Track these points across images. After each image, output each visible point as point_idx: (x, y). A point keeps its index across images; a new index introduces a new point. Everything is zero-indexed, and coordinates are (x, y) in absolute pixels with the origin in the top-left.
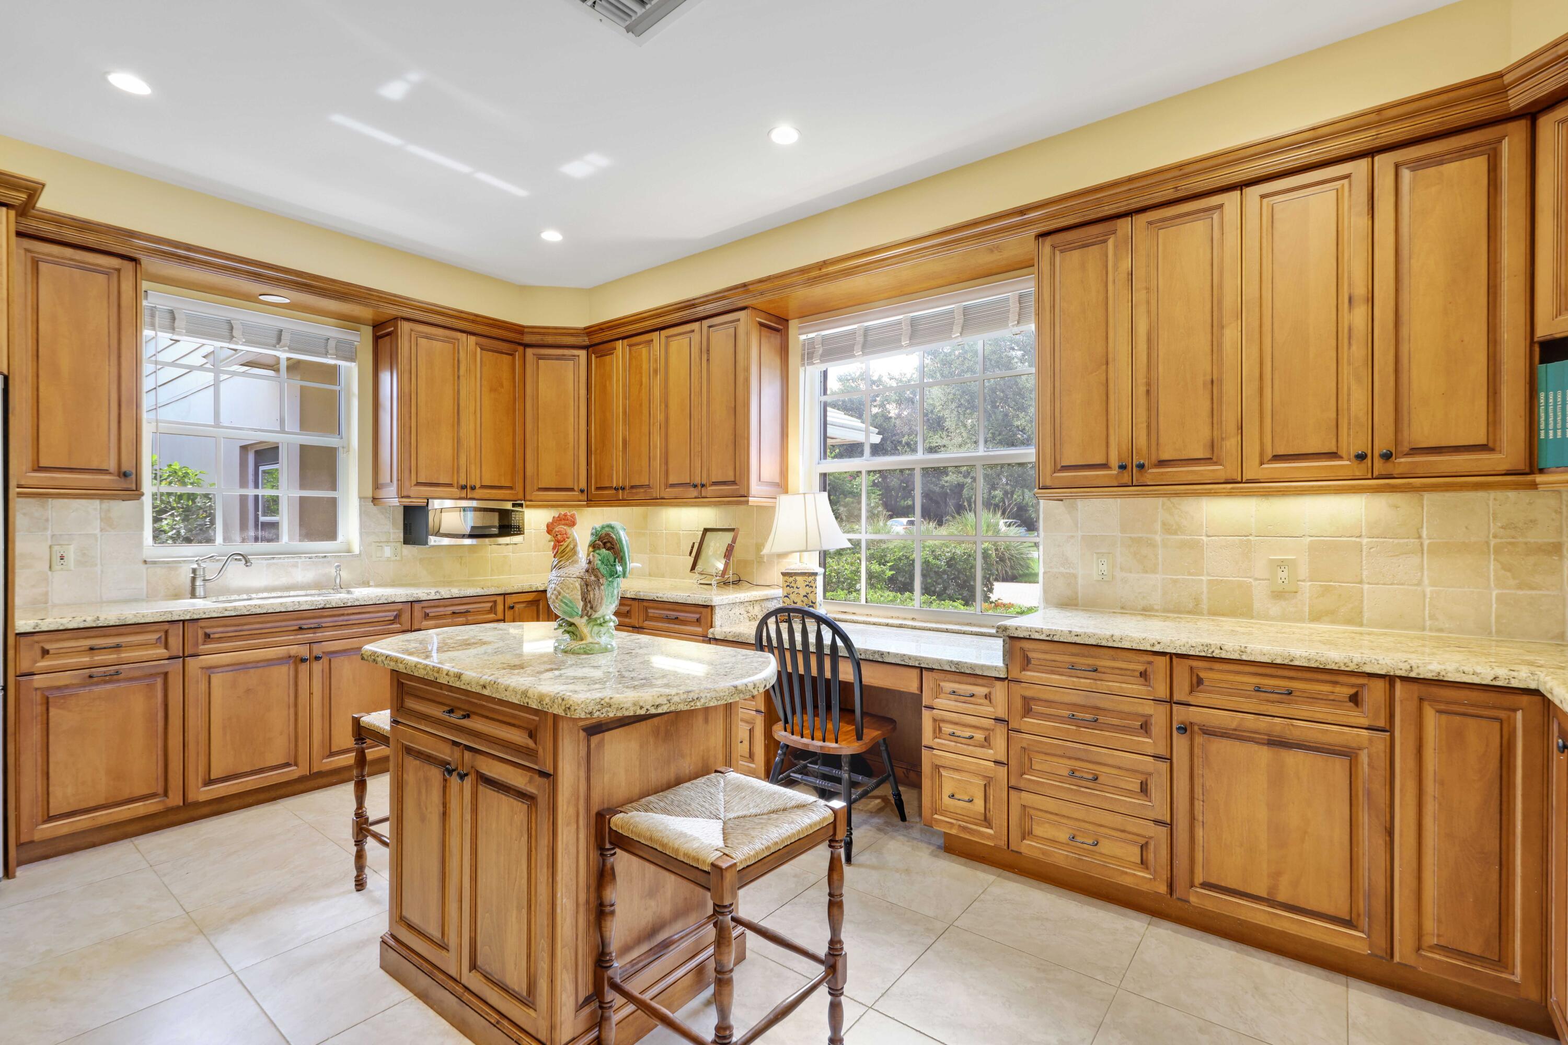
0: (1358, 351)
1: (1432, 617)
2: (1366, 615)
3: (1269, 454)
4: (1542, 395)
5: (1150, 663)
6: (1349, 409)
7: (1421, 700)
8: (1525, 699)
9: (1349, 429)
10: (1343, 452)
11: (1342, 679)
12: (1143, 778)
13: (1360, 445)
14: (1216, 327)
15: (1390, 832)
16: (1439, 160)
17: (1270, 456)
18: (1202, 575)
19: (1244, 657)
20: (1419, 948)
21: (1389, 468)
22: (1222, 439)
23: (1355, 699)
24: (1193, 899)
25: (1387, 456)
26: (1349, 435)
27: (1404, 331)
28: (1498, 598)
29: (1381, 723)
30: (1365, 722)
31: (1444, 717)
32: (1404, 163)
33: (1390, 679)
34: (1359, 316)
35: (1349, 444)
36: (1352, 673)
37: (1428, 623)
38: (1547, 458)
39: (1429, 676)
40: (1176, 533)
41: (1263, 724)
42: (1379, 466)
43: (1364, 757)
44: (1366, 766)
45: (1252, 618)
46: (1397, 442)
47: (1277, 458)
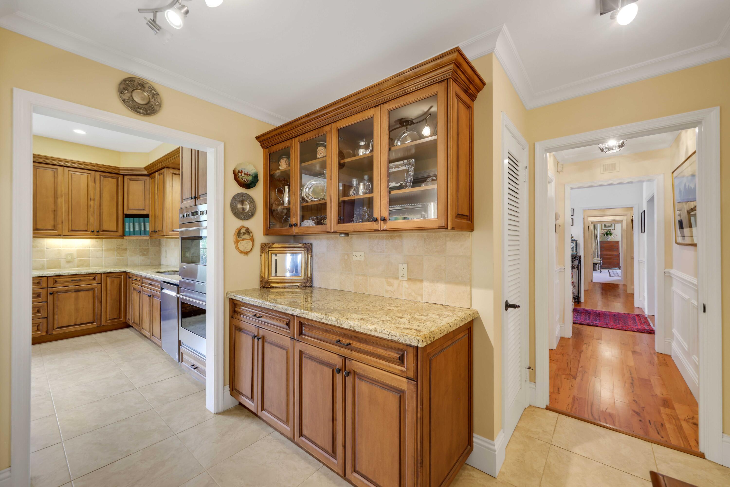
0: (92, 209)
1: (105, 264)
2: (90, 265)
3: (70, 229)
4: (125, 223)
5: (40, 280)
6: (90, 221)
7: (107, 276)
8: (123, 273)
9: (90, 225)
10: (89, 230)
11: (92, 275)
12: (38, 308)
13: (93, 229)
14: (56, 197)
15: (101, 302)
16: (108, 177)
17: (71, 230)
18: (45, 259)
19: (69, 274)
20: (106, 321)
21: (98, 234)
22: (57, 225)
23: (94, 279)
24: (54, 333)
25: (98, 232)
26: (90, 227)
27: (101, 208)
28: (117, 259)
29: (99, 282)
30: (96, 283)
31: (111, 279)
32: (102, 176)
33: (101, 274)
34: (92, 203)
35: (90, 229)
36: (94, 274)
37: (104, 265)
38: (126, 234)
39: (108, 272)
40: (35, 248)
41: (74, 287)
42: (96, 234)
43: (96, 289)
44: (96, 291)
45: (61, 268)
46: (100, 229)
47: (72, 230)
